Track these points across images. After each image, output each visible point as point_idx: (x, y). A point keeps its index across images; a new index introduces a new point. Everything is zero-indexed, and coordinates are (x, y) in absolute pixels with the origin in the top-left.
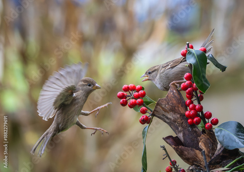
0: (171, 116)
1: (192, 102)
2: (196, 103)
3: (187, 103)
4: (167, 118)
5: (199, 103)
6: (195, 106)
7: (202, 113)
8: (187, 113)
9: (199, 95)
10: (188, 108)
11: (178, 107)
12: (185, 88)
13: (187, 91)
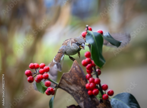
0: (73, 88)
1: (91, 76)
2: (95, 77)
3: (88, 77)
4: (71, 90)
5: (97, 77)
6: (94, 80)
7: (100, 85)
8: (87, 85)
9: (97, 70)
10: (88, 81)
11: (80, 80)
12: (85, 64)
13: (87, 67)
